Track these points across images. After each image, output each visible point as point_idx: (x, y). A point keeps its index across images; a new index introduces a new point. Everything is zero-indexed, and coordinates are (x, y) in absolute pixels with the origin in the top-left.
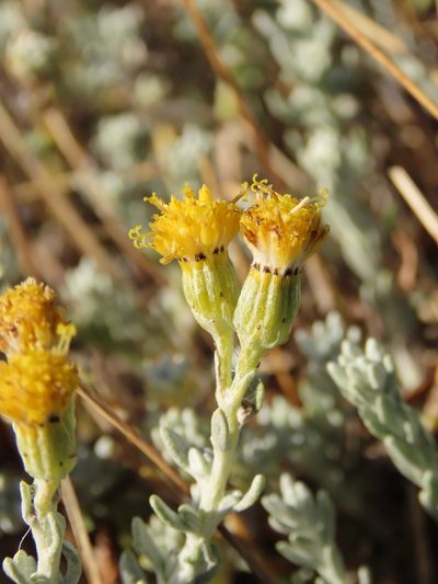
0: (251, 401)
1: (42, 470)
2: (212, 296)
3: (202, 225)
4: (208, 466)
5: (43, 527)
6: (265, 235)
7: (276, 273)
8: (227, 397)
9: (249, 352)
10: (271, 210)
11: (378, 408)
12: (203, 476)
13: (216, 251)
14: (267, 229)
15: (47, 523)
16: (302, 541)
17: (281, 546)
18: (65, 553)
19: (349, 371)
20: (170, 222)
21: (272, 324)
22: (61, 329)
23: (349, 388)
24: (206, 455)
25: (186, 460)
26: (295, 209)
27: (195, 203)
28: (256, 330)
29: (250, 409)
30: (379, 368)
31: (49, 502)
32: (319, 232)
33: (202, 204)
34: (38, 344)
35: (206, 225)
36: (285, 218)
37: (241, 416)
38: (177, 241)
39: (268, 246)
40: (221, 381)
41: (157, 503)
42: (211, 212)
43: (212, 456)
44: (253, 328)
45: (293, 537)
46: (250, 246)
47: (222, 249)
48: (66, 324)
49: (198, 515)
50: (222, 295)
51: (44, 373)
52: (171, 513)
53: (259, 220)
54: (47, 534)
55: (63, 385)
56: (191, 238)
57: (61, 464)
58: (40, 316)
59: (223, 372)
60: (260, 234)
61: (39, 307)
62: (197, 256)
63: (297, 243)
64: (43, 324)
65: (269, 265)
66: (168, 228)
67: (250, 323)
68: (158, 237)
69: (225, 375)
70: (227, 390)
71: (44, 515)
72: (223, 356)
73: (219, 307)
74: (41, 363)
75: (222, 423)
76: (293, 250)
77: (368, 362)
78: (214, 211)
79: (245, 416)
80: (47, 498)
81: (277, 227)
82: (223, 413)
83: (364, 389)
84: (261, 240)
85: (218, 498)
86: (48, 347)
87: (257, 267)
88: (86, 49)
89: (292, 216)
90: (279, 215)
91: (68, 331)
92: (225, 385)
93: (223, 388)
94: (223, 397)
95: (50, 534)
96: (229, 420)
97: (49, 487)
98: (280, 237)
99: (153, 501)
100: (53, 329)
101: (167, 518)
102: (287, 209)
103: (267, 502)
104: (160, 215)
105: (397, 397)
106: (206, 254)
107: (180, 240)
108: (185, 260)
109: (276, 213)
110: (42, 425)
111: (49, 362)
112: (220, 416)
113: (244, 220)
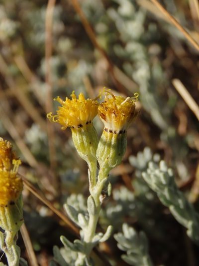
0: (106, 192)
1: (8, 227)
2: (86, 144)
3: (80, 111)
4: (87, 222)
5: (10, 252)
6: (110, 115)
7: (115, 133)
8: (95, 190)
9: (104, 169)
10: (112, 103)
11: (166, 193)
12: (85, 226)
13: (87, 123)
14: (110, 112)
15: (12, 250)
16: (133, 254)
17: (124, 257)
18: (21, 264)
19: (152, 176)
20: (66, 110)
21: (114, 156)
22: (14, 162)
23: (153, 184)
24: (86, 217)
25: (77, 219)
26: (123, 103)
27: (77, 101)
28: (106, 159)
29: (105, 195)
30: (166, 174)
31: (13, 241)
32: (135, 113)
33: (80, 101)
34: (4, 169)
35: (82, 111)
36: (119, 107)
37: (101, 198)
38: (69, 119)
39: (111, 120)
40: (91, 183)
41: (64, 239)
42: (85, 105)
43: (89, 217)
44: (105, 158)
45: (129, 253)
46: (103, 120)
47: (90, 122)
48: (17, 159)
49: (83, 244)
50: (90, 143)
51: (6, 182)
52: (70, 244)
53: (106, 108)
54: (12, 255)
55: (15, 188)
56: (75, 117)
57: (16, 224)
58: (5, 156)
59: (92, 178)
60: (107, 115)
61: (5, 151)
62: (78, 125)
63: (124, 119)
64: (6, 159)
65: (112, 129)
66: (65, 113)
67: (104, 156)
68: (60, 117)
69: (94, 180)
70: (95, 187)
71: (10, 246)
72: (92, 171)
73: (89, 149)
74: (5, 177)
75: (92, 202)
76: (123, 122)
77: (161, 171)
78: (86, 104)
79: (103, 198)
80: (11, 239)
81: (115, 111)
82: (92, 198)
83: (159, 184)
84: (108, 118)
85: (92, 236)
86: (8, 170)
87: (106, 130)
88: (35, 26)
89: (122, 106)
90: (116, 106)
91: (17, 162)
92: (93, 184)
93: (93, 186)
94: (93, 190)
95: (13, 255)
96: (96, 201)
97: (12, 234)
98: (116, 116)
99: (62, 238)
100: (11, 162)
101: (69, 246)
102: (119, 103)
103: (116, 237)
104: (62, 106)
105: (175, 187)
106: (82, 124)
107: (70, 118)
108: (73, 127)
109: (114, 105)
110: (6, 206)
111: (9, 177)
112: (91, 199)
113: (100, 108)
